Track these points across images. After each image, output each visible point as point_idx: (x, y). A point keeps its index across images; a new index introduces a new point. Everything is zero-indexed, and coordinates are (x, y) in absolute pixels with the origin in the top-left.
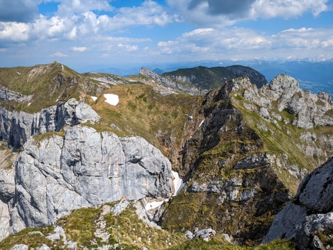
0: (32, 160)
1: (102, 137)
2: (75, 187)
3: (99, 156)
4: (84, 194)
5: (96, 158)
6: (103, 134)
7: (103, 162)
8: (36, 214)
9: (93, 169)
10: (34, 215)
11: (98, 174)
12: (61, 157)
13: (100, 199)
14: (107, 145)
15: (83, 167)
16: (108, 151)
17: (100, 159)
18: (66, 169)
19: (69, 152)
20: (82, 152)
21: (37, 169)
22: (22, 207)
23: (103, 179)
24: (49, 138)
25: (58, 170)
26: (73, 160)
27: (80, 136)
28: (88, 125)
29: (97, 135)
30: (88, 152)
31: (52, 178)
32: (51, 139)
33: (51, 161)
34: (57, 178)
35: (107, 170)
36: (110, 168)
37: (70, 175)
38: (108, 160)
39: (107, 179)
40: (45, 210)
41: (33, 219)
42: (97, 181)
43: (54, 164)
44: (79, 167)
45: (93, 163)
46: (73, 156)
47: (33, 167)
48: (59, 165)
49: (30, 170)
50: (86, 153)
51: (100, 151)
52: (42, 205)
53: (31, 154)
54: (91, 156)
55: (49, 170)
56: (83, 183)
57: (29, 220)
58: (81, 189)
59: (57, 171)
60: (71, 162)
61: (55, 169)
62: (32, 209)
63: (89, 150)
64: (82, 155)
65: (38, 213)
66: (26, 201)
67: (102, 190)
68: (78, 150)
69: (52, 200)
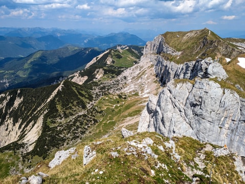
0: (169, 94)
1: (224, 93)
2: (190, 122)
3: (216, 107)
4: (195, 130)
5: (213, 108)
6: (226, 91)
7: (218, 112)
8: (162, 127)
9: (208, 115)
10: (161, 128)
11: (211, 120)
12: (188, 98)
13: (206, 139)
14: (226, 101)
15: (201, 110)
16: (226, 105)
17: (216, 109)
18: (188, 108)
19: (194, 96)
20: (204, 99)
21: (170, 101)
22: (156, 121)
23: (214, 126)
24: (183, 83)
25: (183, 107)
26: (195, 103)
27: (206, 88)
28: (216, 80)
29: (220, 91)
30: (208, 101)
31: (177, 110)
32: (185, 84)
33: (180, 99)
34: (180, 111)
35: (220, 120)
36: (222, 119)
37: (190, 112)
38: (223, 113)
39: (217, 127)
40: (168, 128)
41: (160, 130)
42: (208, 125)
43: (182, 101)
44: (197, 109)
45: (209, 111)
46: (196, 100)
47: (169, 99)
48: (184, 103)
49: (166, 100)
50: (206, 101)
51: (218, 103)
52: (167, 124)
53: (170, 91)
54: (209, 105)
55: (177, 104)
56: (197, 122)
57: (158, 130)
58: (195, 125)
59: (182, 107)
60: (193, 104)
61: (181, 105)
62: (161, 124)
63: (210, 100)
64: (203, 102)
65: (163, 128)
66: (159, 118)
67: (210, 133)
68: (201, 97)
69: (173, 124)
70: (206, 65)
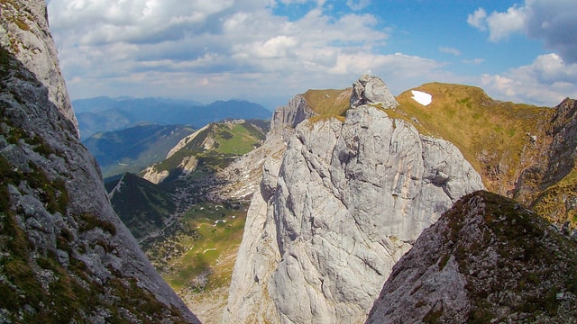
0: (300, 146)
1: (394, 127)
2: (342, 194)
3: (384, 155)
4: (351, 208)
5: (380, 156)
6: (397, 122)
7: (389, 164)
8: (289, 217)
9: (372, 172)
10: (287, 219)
11: (378, 183)
12: (335, 148)
13: (372, 222)
14: (399, 140)
15: (359, 165)
16: (400, 148)
17: (384, 159)
18: (336, 166)
19: (345, 140)
20: (362, 141)
21: (303, 159)
22: (278, 209)
23: (383, 194)
24: (325, 120)
25: (327, 166)
26: (347, 152)
27: (364, 119)
28: (379, 107)
29: (388, 123)
30: (370, 144)
31: (317, 175)
32: (328, 122)
33: (320, 152)
34: (322, 176)
35: (393, 180)
36: (397, 177)
37: (340, 175)
38: (397, 163)
39: (389, 194)
40: (300, 215)
41: (285, 223)
42: (373, 192)
43: (324, 156)
44: (353, 166)
45: (374, 163)
46: (348, 146)
47: (299, 155)
48: (329, 158)
49: (295, 158)
50: (367, 144)
51: (387, 146)
52: (298, 207)
53: (301, 140)
54: (374, 152)
55: (316, 163)
56: (354, 190)
57: (281, 224)
58: (350, 198)
59: (325, 167)
60: (345, 155)
61: (323, 162)
62: (287, 210)
63: (372, 141)
64: (361, 147)
65: (292, 216)
66: (283, 198)
67: (378, 209)
68: (356, 139)
69: (310, 204)
70: (362, 87)
